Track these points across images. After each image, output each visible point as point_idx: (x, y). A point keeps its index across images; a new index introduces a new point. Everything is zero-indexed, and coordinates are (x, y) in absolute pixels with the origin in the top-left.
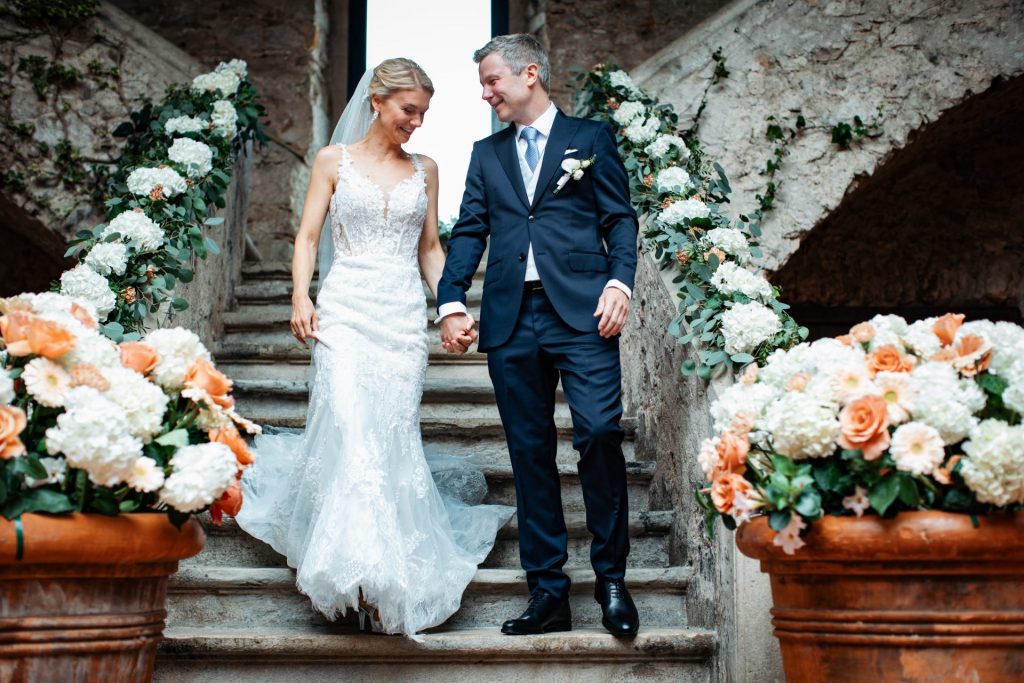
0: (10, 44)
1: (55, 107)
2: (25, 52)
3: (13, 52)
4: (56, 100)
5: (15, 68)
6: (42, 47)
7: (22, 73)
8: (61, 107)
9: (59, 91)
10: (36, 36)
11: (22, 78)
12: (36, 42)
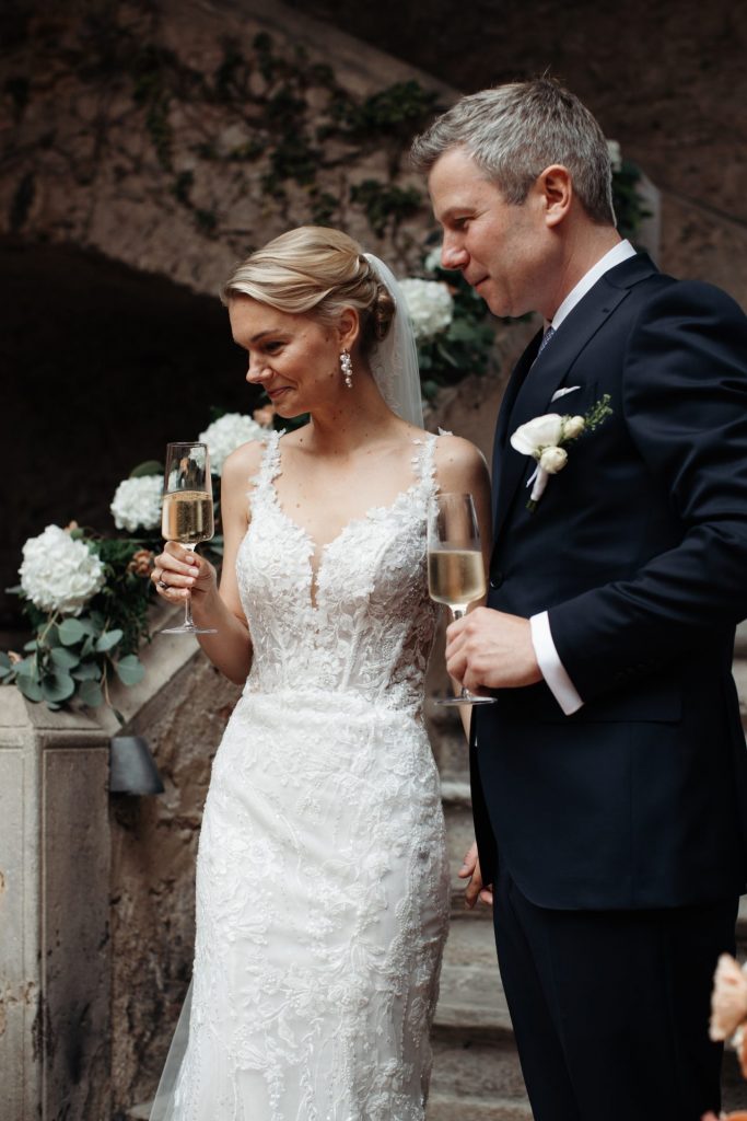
0: (338, 170)
1: (394, 243)
2: (357, 177)
3: (343, 180)
4: (394, 235)
5: (346, 201)
6: (377, 168)
7: (356, 206)
8: (400, 242)
9: (398, 222)
10: (368, 154)
11: (355, 211)
12: (369, 162)
